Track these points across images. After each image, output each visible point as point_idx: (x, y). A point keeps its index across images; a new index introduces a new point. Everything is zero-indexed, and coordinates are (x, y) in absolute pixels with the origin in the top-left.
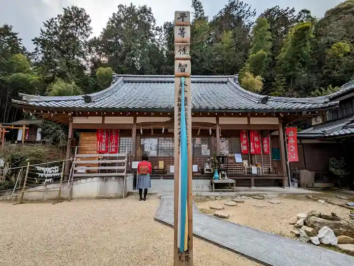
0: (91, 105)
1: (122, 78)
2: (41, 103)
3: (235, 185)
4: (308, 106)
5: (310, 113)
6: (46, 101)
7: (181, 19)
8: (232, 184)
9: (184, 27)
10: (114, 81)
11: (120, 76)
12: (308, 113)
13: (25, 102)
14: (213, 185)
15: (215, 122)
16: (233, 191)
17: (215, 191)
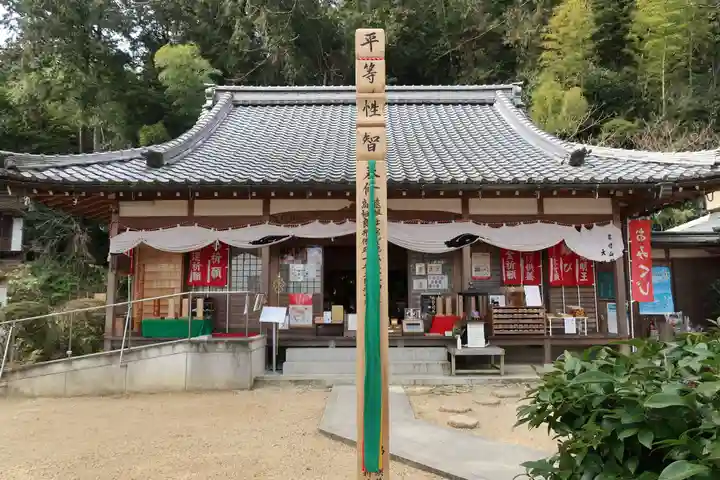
0: (163, 176)
1: (228, 94)
2: (48, 173)
3: (502, 359)
4: (678, 172)
5: (681, 189)
6: (57, 168)
7: (368, 46)
8: (497, 358)
9: (374, 62)
10: (209, 103)
11: (224, 91)
12: (675, 189)
13: (11, 172)
14: (453, 360)
15: (458, 211)
16: (499, 374)
17: (457, 374)
